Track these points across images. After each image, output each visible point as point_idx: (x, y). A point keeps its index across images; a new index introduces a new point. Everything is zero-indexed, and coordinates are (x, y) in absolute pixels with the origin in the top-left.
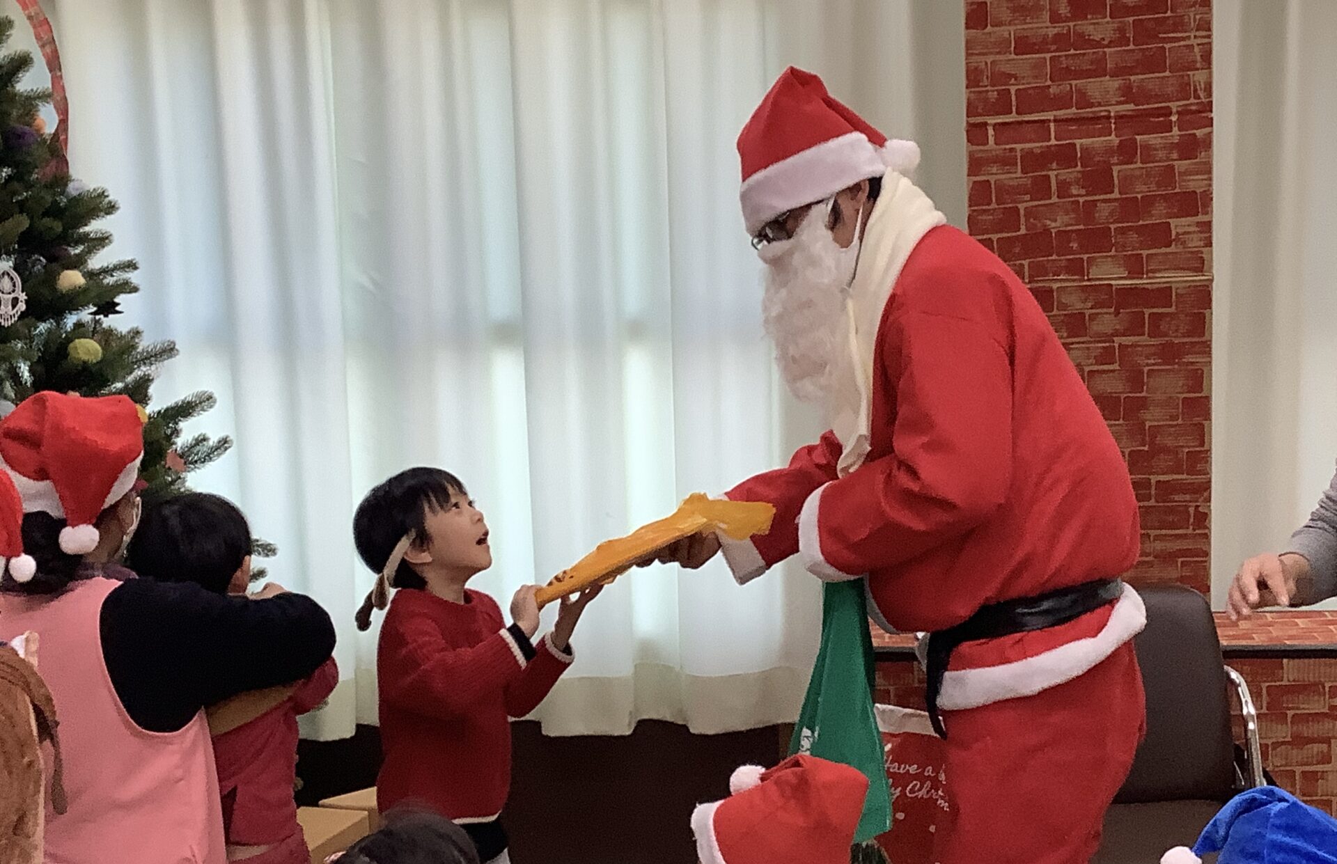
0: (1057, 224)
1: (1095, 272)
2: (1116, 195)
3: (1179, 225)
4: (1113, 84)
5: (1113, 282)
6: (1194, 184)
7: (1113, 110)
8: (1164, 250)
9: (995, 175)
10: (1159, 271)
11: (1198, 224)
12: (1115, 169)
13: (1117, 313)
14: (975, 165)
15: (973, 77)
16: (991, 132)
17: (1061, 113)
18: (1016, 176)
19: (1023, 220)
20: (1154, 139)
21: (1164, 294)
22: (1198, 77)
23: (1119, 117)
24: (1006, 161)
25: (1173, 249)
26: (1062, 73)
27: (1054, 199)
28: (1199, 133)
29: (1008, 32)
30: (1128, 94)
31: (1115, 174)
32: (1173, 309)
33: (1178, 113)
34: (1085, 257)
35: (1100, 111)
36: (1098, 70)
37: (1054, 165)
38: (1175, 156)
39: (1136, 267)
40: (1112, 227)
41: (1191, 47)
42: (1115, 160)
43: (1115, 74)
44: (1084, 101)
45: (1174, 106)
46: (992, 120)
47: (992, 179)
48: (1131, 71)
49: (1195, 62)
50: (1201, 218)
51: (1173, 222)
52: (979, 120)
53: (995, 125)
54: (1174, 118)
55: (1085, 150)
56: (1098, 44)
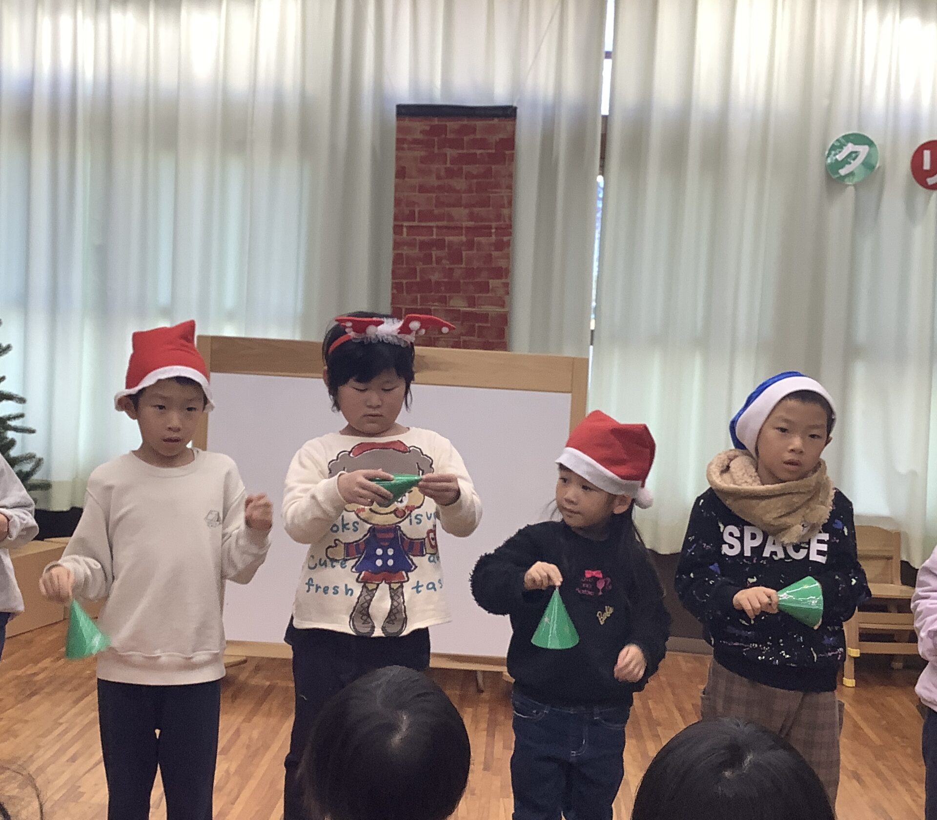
0: (435, 277)
1: (452, 303)
2: (463, 266)
3: (493, 283)
4: (464, 211)
5: (461, 309)
6: (502, 263)
7: (465, 224)
8: (484, 295)
9: (405, 251)
10: (484, 305)
11: (504, 283)
12: (464, 253)
13: (462, 324)
14: (397, 245)
15: (398, 202)
16: (405, 230)
17: (440, 224)
18: (415, 252)
19: (418, 274)
20: (483, 240)
21: (484, 317)
22: (505, 211)
23: (468, 228)
24: (411, 244)
25: (490, 295)
26: (440, 204)
27: (434, 265)
28: (505, 239)
29: (416, 182)
30: (472, 217)
31: (464, 255)
32: (489, 325)
33: (496, 228)
34: (448, 295)
35: (458, 224)
36: (458, 204)
37: (435, 248)
38: (493, 249)
39: (472, 302)
40: (462, 281)
41: (502, 197)
42: (463, 248)
43: (466, 207)
44: (450, 218)
45: (494, 224)
46: (406, 224)
47: (404, 253)
48: (474, 206)
49: (504, 204)
50: (504, 280)
51: (491, 281)
52: (400, 223)
53: (407, 227)
54: (493, 231)
55: (450, 243)
56: (458, 191)
